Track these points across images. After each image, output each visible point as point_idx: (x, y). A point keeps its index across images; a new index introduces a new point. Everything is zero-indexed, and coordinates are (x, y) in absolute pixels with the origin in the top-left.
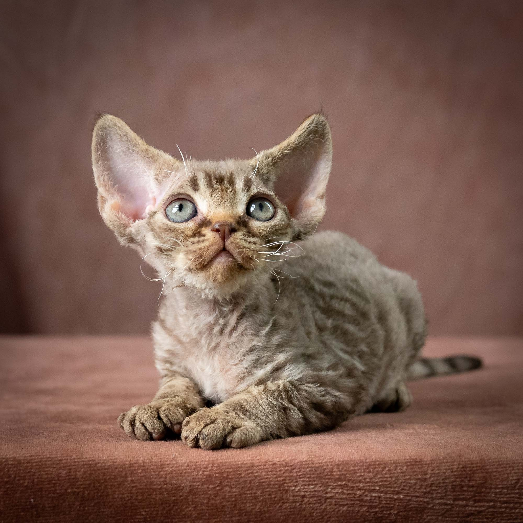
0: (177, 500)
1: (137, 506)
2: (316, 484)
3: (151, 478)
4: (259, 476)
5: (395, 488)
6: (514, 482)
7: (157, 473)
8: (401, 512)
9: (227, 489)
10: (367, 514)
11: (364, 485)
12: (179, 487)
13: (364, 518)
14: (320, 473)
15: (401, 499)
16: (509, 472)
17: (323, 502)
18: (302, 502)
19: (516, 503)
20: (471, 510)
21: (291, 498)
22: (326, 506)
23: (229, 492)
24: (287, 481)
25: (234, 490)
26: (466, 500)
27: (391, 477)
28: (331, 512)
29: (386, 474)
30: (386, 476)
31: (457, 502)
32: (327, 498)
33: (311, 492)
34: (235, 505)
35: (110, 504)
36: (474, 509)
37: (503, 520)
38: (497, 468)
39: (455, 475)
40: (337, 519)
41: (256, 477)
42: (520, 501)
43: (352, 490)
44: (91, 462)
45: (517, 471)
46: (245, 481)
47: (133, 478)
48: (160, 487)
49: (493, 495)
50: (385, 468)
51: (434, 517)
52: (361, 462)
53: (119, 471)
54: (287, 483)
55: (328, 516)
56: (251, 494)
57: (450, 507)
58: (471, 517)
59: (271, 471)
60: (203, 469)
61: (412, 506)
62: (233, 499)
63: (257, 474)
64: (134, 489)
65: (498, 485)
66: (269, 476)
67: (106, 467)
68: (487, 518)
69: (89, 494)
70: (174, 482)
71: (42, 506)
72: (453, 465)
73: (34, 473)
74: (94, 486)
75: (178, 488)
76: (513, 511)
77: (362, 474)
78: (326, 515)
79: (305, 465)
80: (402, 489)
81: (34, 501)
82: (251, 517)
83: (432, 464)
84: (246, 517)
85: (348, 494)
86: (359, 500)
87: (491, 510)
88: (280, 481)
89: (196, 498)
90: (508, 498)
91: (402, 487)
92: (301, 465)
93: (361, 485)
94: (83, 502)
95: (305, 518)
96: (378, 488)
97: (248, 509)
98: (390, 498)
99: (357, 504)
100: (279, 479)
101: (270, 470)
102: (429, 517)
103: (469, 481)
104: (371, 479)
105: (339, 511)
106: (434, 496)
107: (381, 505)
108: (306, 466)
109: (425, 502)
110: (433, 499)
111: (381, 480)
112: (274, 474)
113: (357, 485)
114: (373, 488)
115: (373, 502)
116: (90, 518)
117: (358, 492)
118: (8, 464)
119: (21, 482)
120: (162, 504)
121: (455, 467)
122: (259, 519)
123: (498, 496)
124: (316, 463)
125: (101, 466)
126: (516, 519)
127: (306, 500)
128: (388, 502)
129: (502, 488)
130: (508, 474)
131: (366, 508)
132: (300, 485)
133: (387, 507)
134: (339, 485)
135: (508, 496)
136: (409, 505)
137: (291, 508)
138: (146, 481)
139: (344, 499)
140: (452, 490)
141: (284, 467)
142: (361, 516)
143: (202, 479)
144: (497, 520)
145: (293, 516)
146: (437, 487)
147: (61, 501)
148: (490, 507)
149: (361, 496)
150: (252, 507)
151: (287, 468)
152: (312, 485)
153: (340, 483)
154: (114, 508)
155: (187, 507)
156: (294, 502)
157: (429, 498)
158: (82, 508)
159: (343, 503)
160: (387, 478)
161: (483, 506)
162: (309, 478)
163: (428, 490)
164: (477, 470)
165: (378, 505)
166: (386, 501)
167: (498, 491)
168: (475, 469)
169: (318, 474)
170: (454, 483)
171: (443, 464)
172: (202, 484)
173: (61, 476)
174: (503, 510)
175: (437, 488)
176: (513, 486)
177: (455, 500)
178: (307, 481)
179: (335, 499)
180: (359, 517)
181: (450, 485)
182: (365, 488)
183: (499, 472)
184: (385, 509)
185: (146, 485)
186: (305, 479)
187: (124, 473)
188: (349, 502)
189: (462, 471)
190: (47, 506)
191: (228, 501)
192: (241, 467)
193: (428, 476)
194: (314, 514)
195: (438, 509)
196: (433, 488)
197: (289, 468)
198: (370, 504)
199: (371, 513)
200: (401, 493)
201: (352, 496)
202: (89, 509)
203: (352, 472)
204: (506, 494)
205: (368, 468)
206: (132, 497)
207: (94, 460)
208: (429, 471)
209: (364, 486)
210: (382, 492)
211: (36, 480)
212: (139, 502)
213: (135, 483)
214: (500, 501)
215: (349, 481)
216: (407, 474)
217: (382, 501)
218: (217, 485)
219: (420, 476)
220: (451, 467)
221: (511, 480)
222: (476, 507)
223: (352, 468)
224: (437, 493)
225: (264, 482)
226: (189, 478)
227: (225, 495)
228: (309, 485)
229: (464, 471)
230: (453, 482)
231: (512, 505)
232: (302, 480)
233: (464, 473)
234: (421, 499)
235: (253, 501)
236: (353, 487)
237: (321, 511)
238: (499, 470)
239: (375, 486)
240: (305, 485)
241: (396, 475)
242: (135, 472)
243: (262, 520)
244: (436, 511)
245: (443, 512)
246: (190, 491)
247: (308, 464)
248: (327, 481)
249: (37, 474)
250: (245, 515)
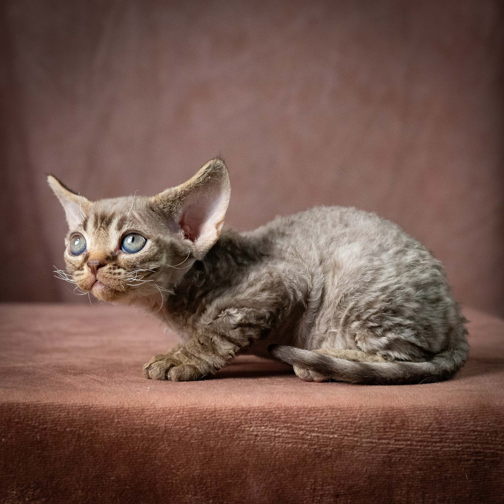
0: (154, 438)
1: (122, 442)
2: (267, 426)
3: (134, 420)
4: (221, 419)
5: (330, 429)
6: (427, 425)
7: (138, 416)
8: (335, 448)
9: (195, 429)
10: (308, 450)
11: (306, 426)
12: (156, 427)
13: (306, 453)
14: (270, 417)
15: (336, 438)
16: (423, 416)
17: (272, 440)
18: (255, 440)
19: (429, 442)
20: (392, 448)
21: (246, 437)
22: (275, 443)
23: (196, 432)
24: (243, 423)
25: (200, 430)
26: (388, 439)
27: (328, 421)
28: (279, 449)
29: (323, 418)
30: (323, 419)
31: (380, 441)
32: (276, 437)
33: (263, 432)
34: (202, 442)
35: (101, 440)
36: (394, 446)
37: (419, 455)
38: (413, 414)
39: (379, 419)
40: (283, 454)
41: (218, 419)
42: (432, 440)
43: (296, 431)
44: (85, 407)
45: (429, 416)
46: (209, 423)
47: (120, 420)
48: (141, 427)
49: (410, 435)
50: (322, 412)
51: (362, 453)
52: (303, 408)
53: (108, 414)
54: (243, 425)
55: (276, 452)
56: (214, 433)
57: (375, 445)
58: (392, 453)
59: (231, 415)
60: (175, 413)
61: (344, 444)
62: (200, 438)
63: (218, 417)
64: (120, 428)
65: (414, 427)
66: (229, 419)
67: (98, 411)
68: (405, 454)
69: (83, 432)
70: (152, 423)
71: (45, 442)
72: (378, 411)
73: (40, 415)
74: (88, 426)
75: (155, 429)
76: (427, 448)
77: (304, 418)
78: (275, 451)
79: (257, 410)
80: (336, 430)
81: (40, 438)
82: (214, 452)
83: (361, 409)
84: (210, 452)
85: (292, 434)
86: (301, 439)
87: (409, 447)
88: (237, 423)
89: (170, 436)
90: (422, 438)
91: (336, 428)
92: (254, 410)
93: (303, 427)
94: (79, 439)
95: (257, 453)
96: (316, 429)
97: (212, 445)
98: (326, 437)
99: (300, 442)
100: (236, 421)
101: (229, 414)
102: (358, 453)
103: (391, 424)
104: (311, 421)
105: (285, 447)
106: (362, 435)
107: (319, 443)
108: (259, 411)
109: (354, 441)
110: (362, 438)
111: (319, 422)
112: (233, 417)
113: (300, 426)
114: (313, 429)
115: (313, 441)
116: (84, 452)
117: (301, 433)
118: (19, 408)
119: (29, 422)
120: (142, 441)
121: (380, 412)
122: (221, 453)
123: (414, 436)
124: (267, 409)
125: (93, 411)
126: (429, 455)
127: (258, 438)
128: (325, 440)
129: (418, 430)
130: (422, 418)
131: (307, 445)
132: (254, 426)
133: (324, 445)
134: (285, 427)
135: (422, 436)
136: (341, 443)
137: (246, 445)
138: (129, 422)
139: (289, 438)
140: (377, 431)
141: (240, 411)
142: (303, 452)
143: (174, 421)
144: (413, 456)
145: (248, 452)
146: (364, 428)
147: (61, 438)
148: (407, 445)
149: (303, 435)
150: (215, 444)
151: (243, 412)
152: (263, 426)
153: (286, 425)
154: (104, 444)
155: (162, 444)
156: (249, 440)
157: (358, 438)
158: (78, 444)
159: (288, 441)
160: (324, 421)
161: (402, 444)
162: (261, 420)
163: (357, 430)
164: (397, 415)
165: (316, 443)
166: (324, 440)
167: (414, 432)
168: (396, 414)
169: (268, 417)
170: (379, 426)
171: (370, 410)
172: (175, 425)
173: (61, 418)
174: (419, 447)
175: (365, 430)
176: (426, 428)
177: (379, 439)
178: (259, 423)
179: (282, 437)
180: (301, 453)
181: (376, 427)
182: (306, 429)
183: (415, 416)
184: (323, 446)
185: (129, 426)
186: (257, 422)
187: (112, 416)
188: (294, 441)
189: (385, 416)
190: (50, 441)
191: (196, 440)
192: (206, 411)
193: (357, 420)
194: (265, 450)
195: (366, 447)
196: (361, 429)
197: (244, 412)
198: (311, 442)
199: (310, 449)
200: (335, 433)
201: (295, 435)
202: (83, 445)
203: (296, 416)
204: (421, 435)
205: (309, 413)
206: (118, 435)
207: (88, 405)
208: (358, 416)
209: (305, 428)
210: (320, 432)
211: (41, 421)
212: (124, 440)
213: (120, 424)
214: (416, 441)
215: (293, 423)
216: (340, 417)
217: (320, 439)
218: (187, 426)
219: (350, 420)
220: (376, 412)
221: (425, 423)
222: (396, 445)
223: (296, 413)
224: (365, 434)
225: (225, 424)
226: (164, 420)
227: (194, 434)
228: (261, 426)
229: (386, 415)
230: (378, 424)
231: (425, 444)
232: (255, 422)
233: (386, 417)
234: (352, 438)
235: (216, 439)
236: (296, 428)
237: (271, 447)
238: (415, 415)
239: (314, 427)
240: (258, 426)
241: (332, 419)
242: (121, 415)
243: (223, 454)
244: (364, 448)
245: (369, 449)
246: (165, 431)
247: (261, 409)
248: (276, 423)
249: (42, 416)
250: (209, 451)
